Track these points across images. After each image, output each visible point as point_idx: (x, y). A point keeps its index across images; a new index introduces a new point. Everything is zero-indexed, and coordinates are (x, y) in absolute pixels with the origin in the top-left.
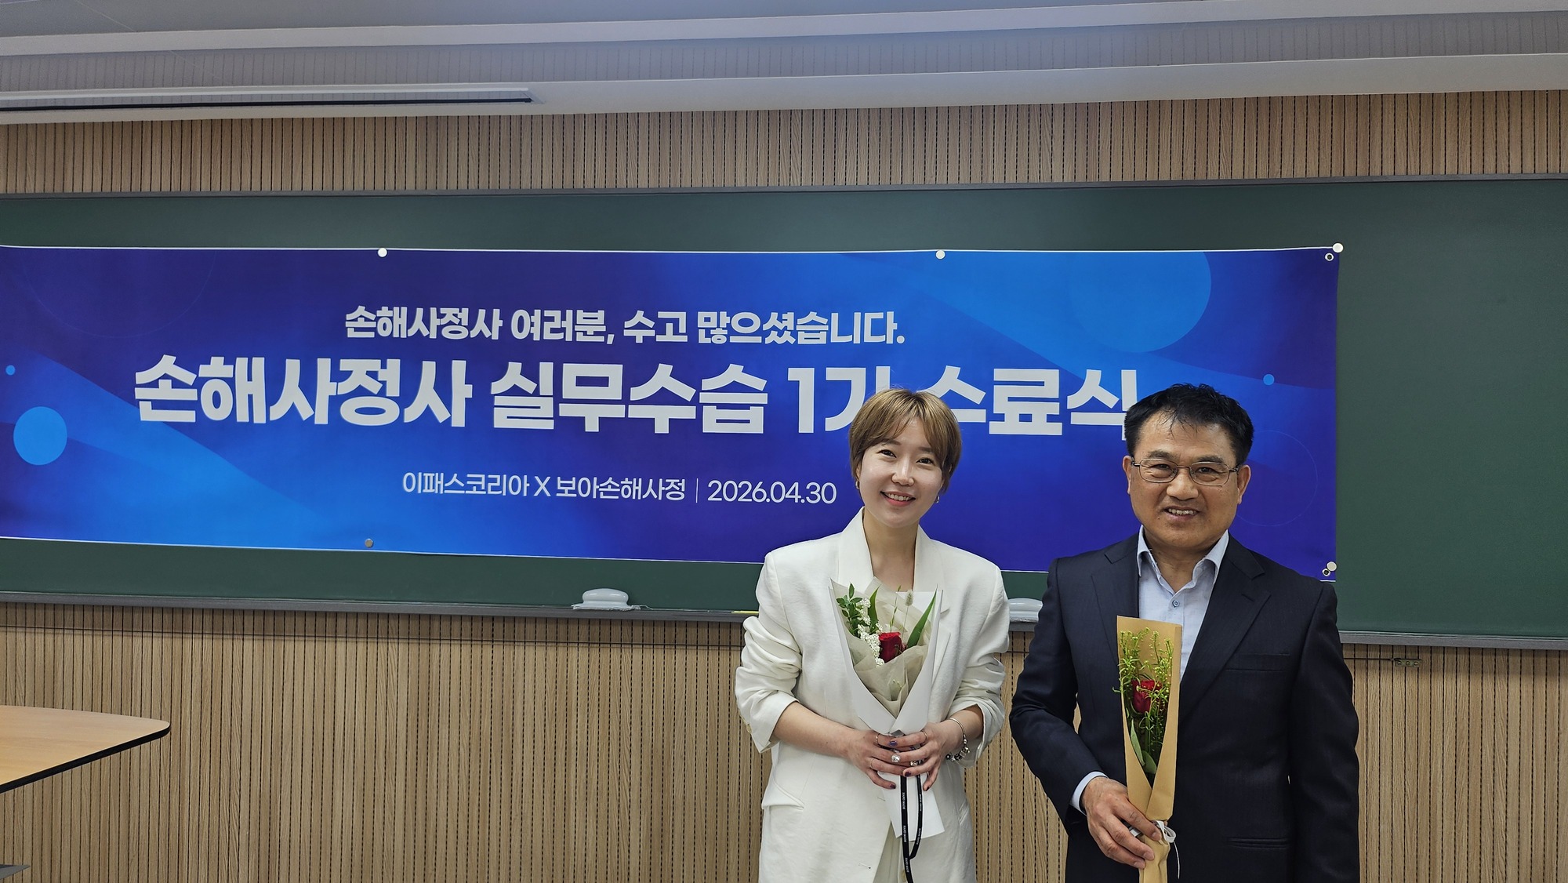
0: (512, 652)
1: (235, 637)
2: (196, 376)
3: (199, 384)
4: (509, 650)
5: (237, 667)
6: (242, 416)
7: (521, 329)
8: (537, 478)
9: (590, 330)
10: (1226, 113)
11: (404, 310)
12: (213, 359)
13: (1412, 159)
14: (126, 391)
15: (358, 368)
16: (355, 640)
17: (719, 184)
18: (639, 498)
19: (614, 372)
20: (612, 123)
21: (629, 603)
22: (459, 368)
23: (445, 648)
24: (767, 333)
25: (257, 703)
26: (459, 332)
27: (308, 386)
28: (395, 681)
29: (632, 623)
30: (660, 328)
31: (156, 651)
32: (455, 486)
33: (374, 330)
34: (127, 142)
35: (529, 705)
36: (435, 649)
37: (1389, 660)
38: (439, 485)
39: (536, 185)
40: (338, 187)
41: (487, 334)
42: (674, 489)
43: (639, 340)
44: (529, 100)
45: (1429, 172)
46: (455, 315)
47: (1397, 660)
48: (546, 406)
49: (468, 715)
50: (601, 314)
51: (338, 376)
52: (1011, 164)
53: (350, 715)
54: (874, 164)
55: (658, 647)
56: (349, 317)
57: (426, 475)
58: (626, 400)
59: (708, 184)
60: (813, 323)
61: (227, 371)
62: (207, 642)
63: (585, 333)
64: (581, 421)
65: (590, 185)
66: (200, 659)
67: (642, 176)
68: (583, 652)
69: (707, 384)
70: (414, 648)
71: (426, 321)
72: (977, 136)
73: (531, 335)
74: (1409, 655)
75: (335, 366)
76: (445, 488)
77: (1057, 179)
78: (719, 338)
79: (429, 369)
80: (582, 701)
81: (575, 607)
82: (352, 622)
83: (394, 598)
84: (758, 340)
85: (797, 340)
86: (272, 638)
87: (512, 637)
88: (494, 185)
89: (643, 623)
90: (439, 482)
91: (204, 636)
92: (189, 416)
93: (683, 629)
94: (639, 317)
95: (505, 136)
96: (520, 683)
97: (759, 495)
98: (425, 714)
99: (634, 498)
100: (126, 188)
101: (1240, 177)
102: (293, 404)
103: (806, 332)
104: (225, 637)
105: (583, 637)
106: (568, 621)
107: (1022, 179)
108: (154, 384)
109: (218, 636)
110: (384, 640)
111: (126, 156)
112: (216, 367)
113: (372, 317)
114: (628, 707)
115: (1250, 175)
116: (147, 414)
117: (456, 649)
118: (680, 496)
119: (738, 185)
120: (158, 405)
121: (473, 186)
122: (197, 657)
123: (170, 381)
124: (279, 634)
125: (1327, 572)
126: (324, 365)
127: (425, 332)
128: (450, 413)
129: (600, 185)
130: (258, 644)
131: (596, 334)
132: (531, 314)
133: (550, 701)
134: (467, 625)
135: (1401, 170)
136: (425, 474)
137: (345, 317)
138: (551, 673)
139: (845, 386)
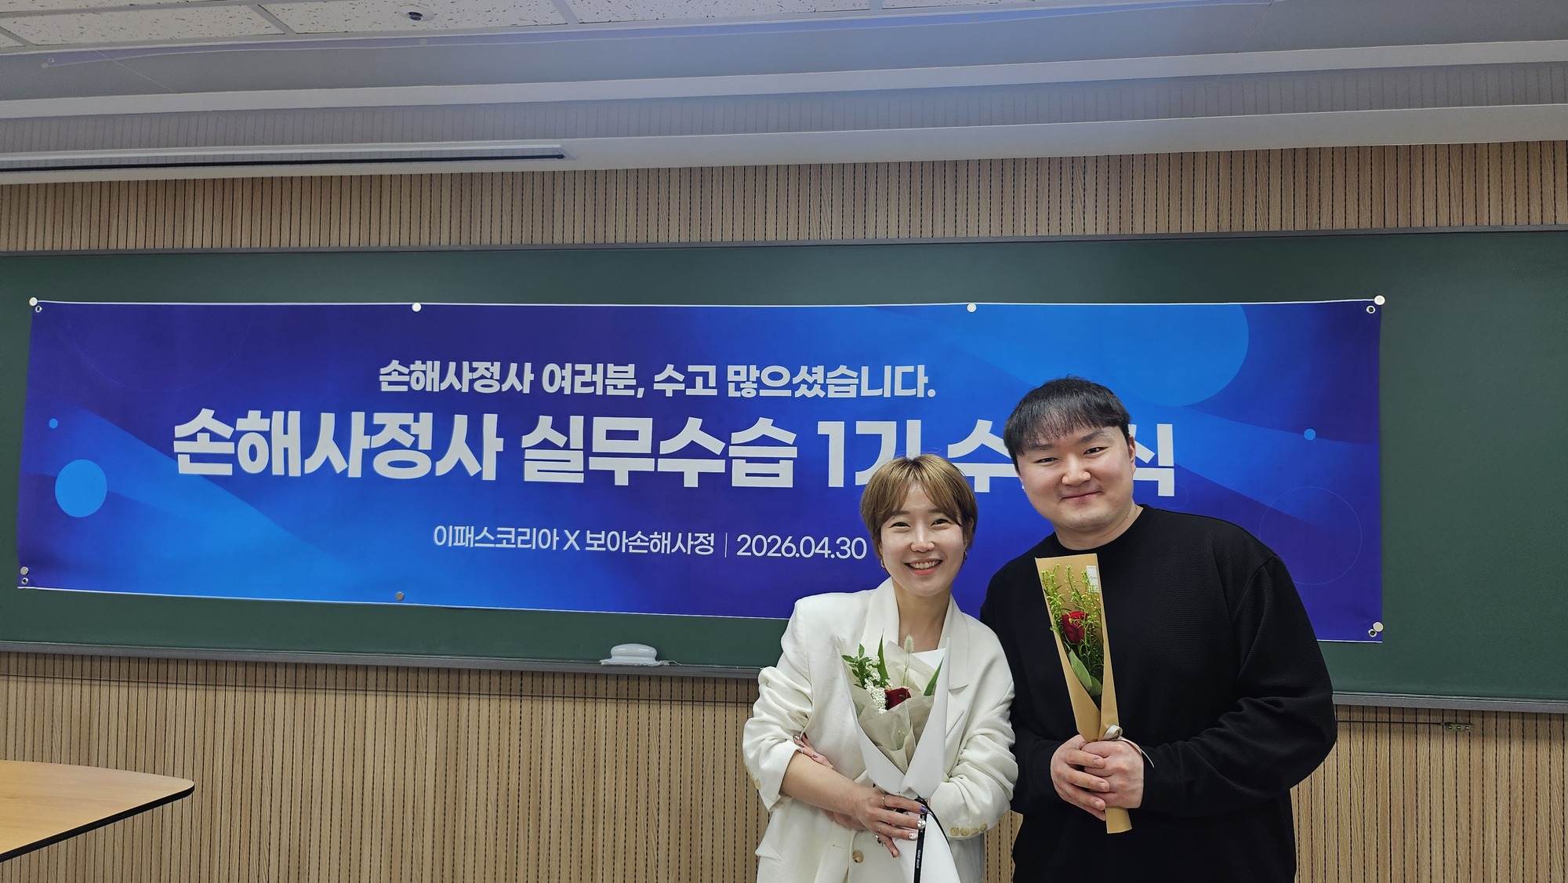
0: (540, 707)
1: (267, 689)
2: (233, 429)
3: (236, 437)
4: (537, 705)
5: (269, 719)
6: (278, 470)
7: (551, 383)
8: (566, 532)
9: (621, 384)
10: (1262, 164)
11: (437, 364)
12: (251, 413)
13: (1454, 209)
14: (165, 444)
15: (391, 422)
16: (384, 693)
17: (749, 238)
18: (668, 552)
19: (644, 426)
20: (644, 179)
21: (657, 658)
22: (490, 421)
23: (474, 703)
24: (796, 387)
25: (288, 755)
26: (491, 386)
27: (342, 439)
28: (424, 735)
29: (660, 679)
30: (690, 382)
31: (190, 705)
32: (485, 540)
33: (407, 383)
34: (170, 201)
35: (557, 762)
36: (464, 702)
37: (1439, 724)
38: (469, 538)
39: (568, 240)
40: (374, 243)
41: (518, 388)
42: (704, 543)
43: (669, 394)
44: (561, 157)
45: (1473, 223)
46: (487, 369)
47: (1448, 724)
48: (576, 460)
49: (496, 771)
50: (631, 368)
51: (372, 429)
52: (1043, 217)
53: (379, 770)
54: (904, 217)
55: (686, 703)
56: (383, 371)
57: (457, 528)
58: (655, 454)
59: (738, 238)
60: (843, 376)
61: (264, 424)
62: (240, 695)
63: (615, 387)
64: (610, 474)
65: (621, 239)
66: (233, 712)
67: (673, 232)
68: (611, 708)
69: (736, 437)
70: (443, 702)
71: (459, 374)
72: (1008, 189)
73: (561, 389)
74: (1460, 719)
75: (369, 419)
76: (475, 542)
77: (1090, 231)
78: (749, 392)
79: (461, 422)
80: (610, 757)
81: (603, 662)
82: (382, 675)
83: (424, 652)
84: (788, 393)
85: (827, 394)
86: (304, 691)
87: (541, 691)
88: (526, 240)
89: (672, 679)
90: (470, 536)
91: (237, 688)
92: (226, 470)
93: (712, 685)
94: (670, 370)
95: (538, 192)
96: (548, 739)
97: (788, 550)
98: (453, 769)
99: (663, 552)
100: (168, 245)
101: (1278, 228)
102: (328, 459)
103: (836, 385)
104: (257, 689)
105: (611, 693)
106: (596, 676)
107: (1054, 232)
108: (193, 438)
109: (250, 689)
110: (413, 694)
111: (170, 215)
112: (253, 420)
113: (405, 370)
114: (656, 764)
115: (1288, 226)
116: (185, 467)
117: (484, 703)
118: (709, 550)
119: (768, 239)
120: (196, 458)
121: (506, 241)
122: (230, 709)
123: (209, 434)
124: (310, 687)
125: (1373, 633)
126: (358, 419)
127: (457, 386)
128: (482, 466)
129: (631, 239)
130: (290, 697)
131: (627, 387)
132: (562, 368)
133: (578, 757)
134: (496, 679)
135: (1443, 221)
136: (455, 528)
137: (379, 371)
138: (579, 729)
139: (876, 440)
